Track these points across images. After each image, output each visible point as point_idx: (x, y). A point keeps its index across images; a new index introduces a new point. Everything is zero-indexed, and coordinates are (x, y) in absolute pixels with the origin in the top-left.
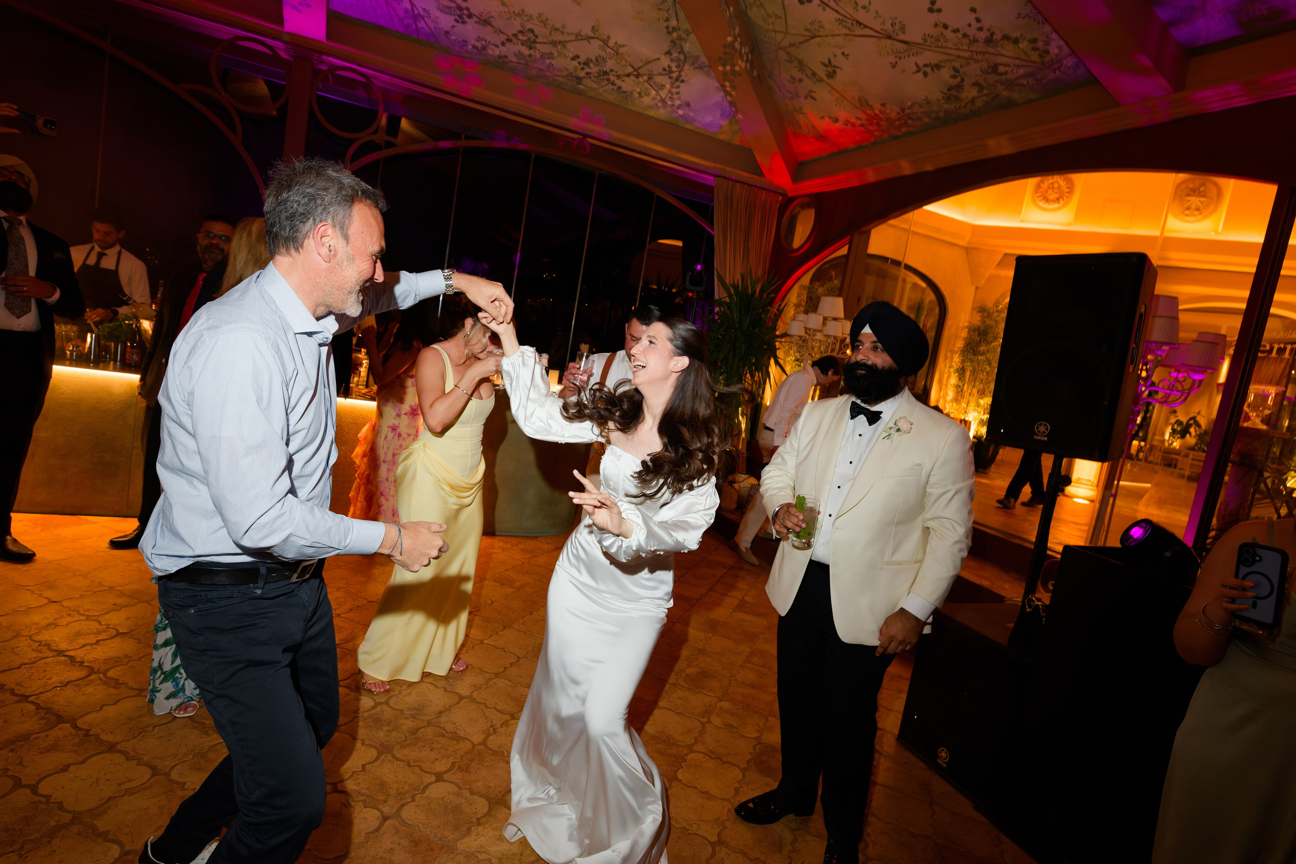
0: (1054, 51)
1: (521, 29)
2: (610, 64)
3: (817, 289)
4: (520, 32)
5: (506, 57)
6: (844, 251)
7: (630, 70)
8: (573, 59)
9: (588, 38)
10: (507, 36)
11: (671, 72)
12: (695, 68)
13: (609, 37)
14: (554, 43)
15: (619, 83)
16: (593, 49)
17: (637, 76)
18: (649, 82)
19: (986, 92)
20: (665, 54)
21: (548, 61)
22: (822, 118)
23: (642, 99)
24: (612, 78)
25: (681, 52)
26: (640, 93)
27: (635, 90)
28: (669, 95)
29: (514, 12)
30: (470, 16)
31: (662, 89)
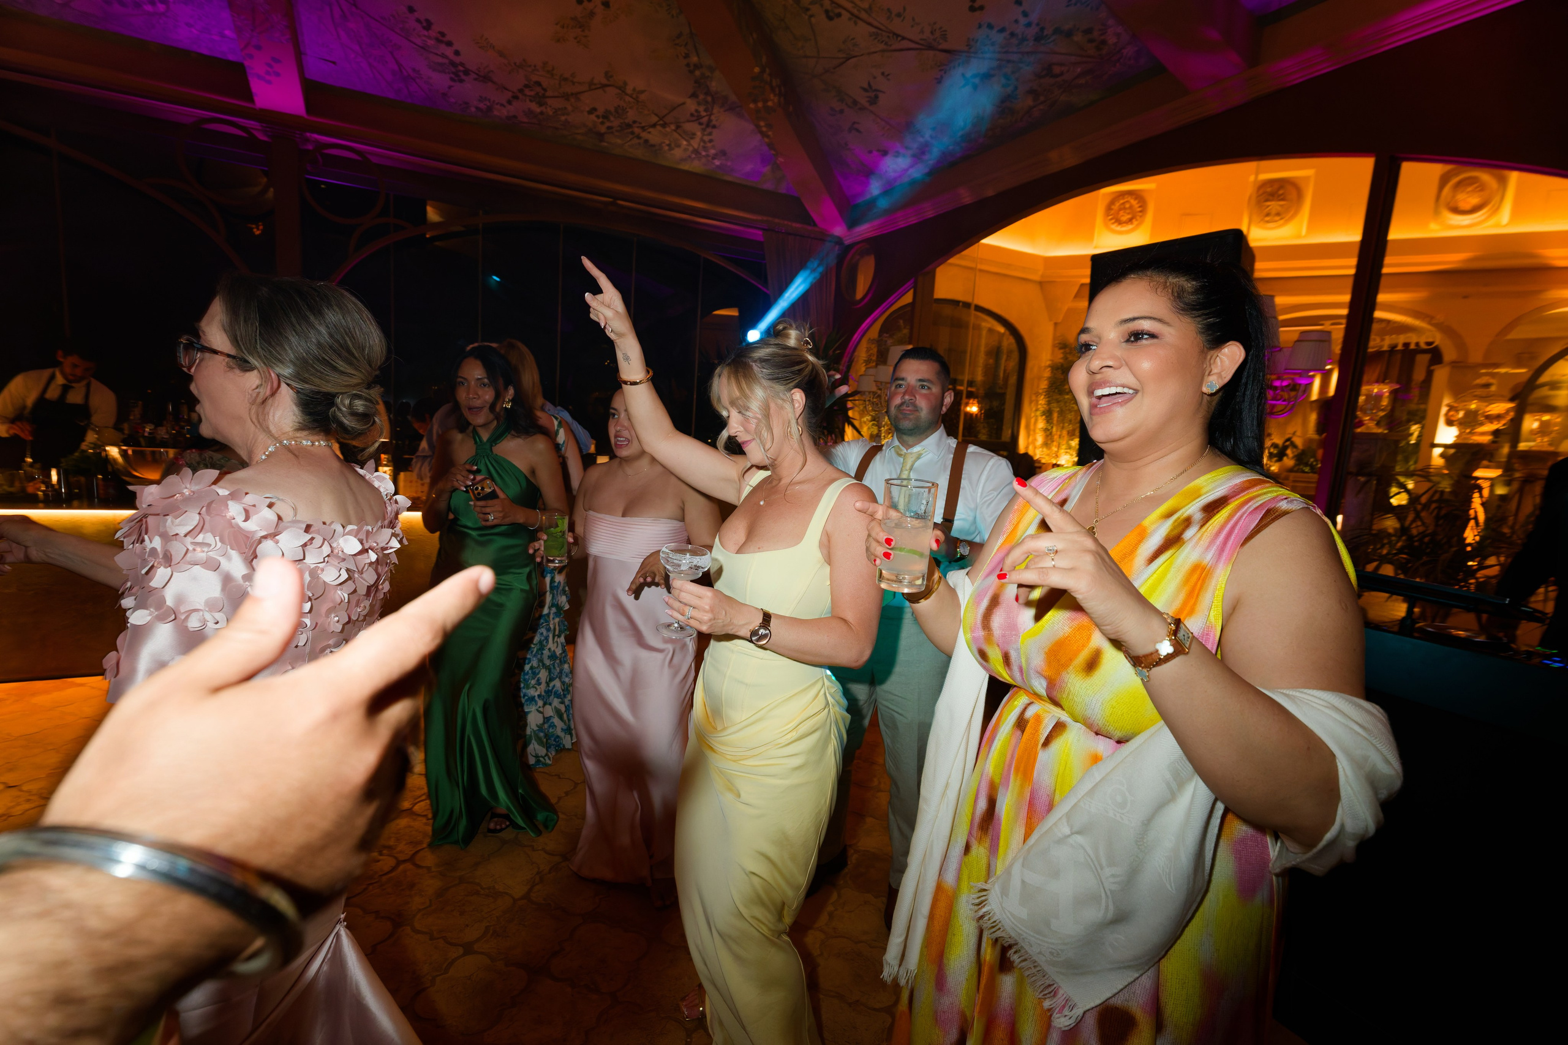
0: (1112, 40)
1: (527, 83)
2: (631, 115)
3: (886, 341)
4: (526, 86)
5: (515, 117)
6: (908, 298)
7: (655, 119)
8: (590, 112)
9: (604, 86)
10: (513, 92)
11: (699, 117)
12: (725, 111)
13: (625, 84)
14: (566, 97)
15: (644, 135)
17: (664, 125)
18: (678, 131)
19: (1042, 98)
20: (690, 97)
21: (563, 118)
22: (870, 152)
23: (672, 152)
24: (637, 130)
25: (708, 93)
26: (669, 145)
27: (664, 143)
28: (702, 144)
29: (515, 64)
30: (467, 72)
31: (692, 138)
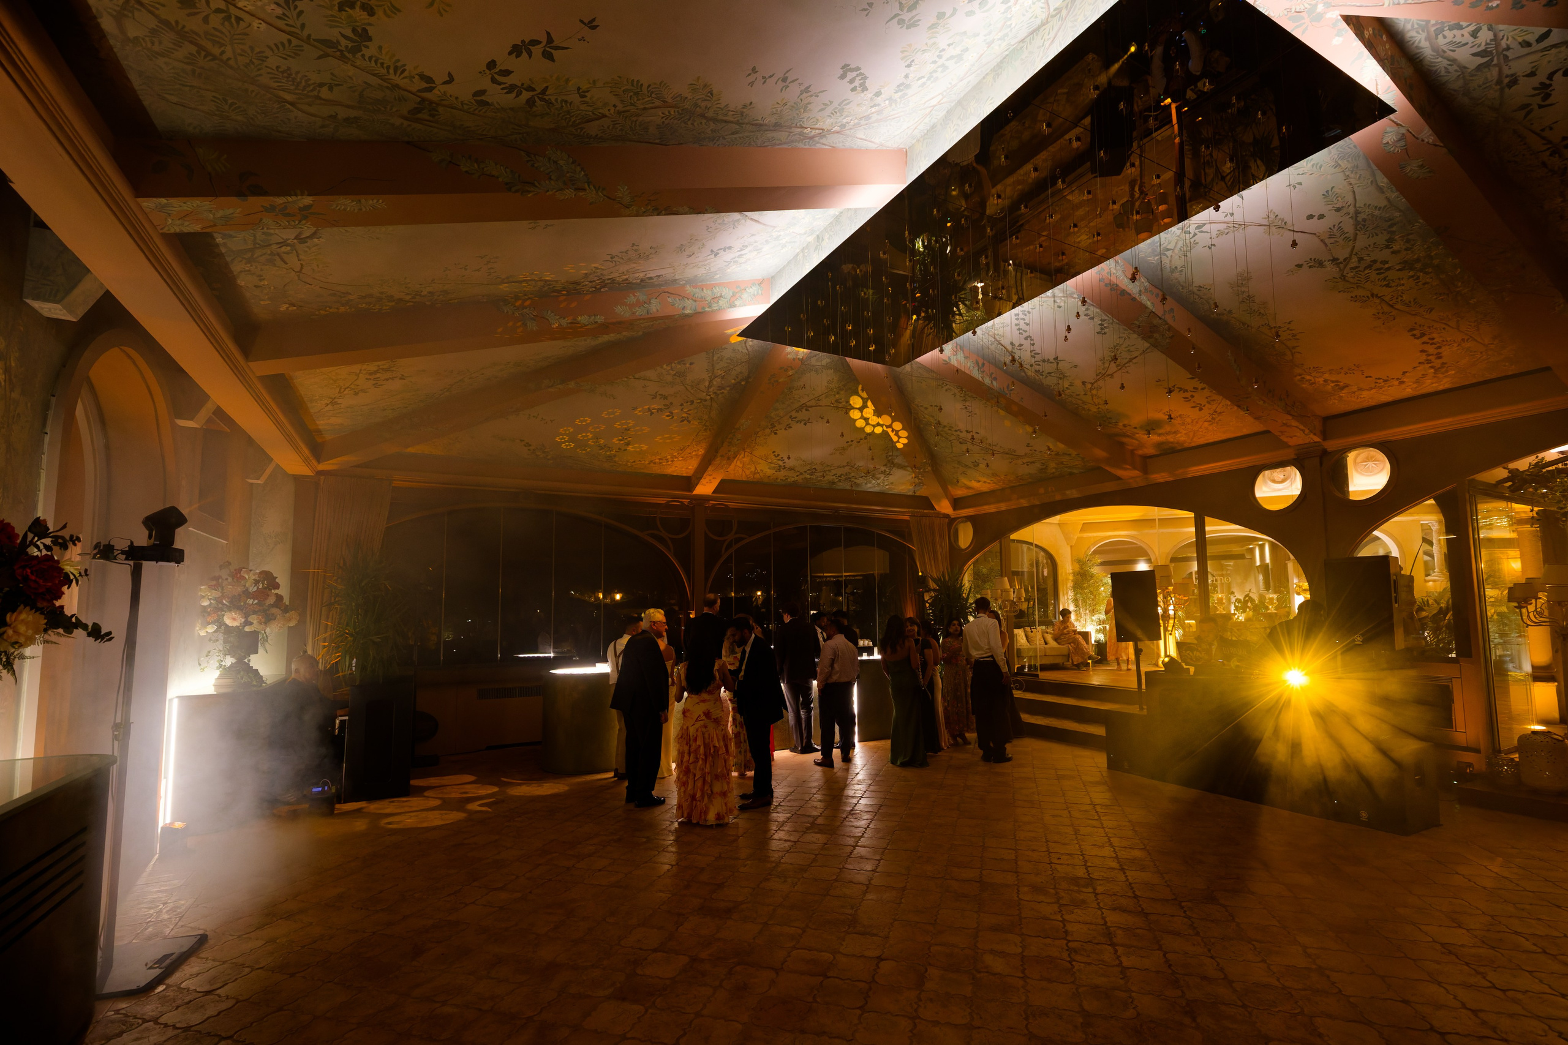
2: (853, 474)
7: (863, 476)
8: (834, 476)
9: (844, 467)
10: (800, 473)
11: (885, 471)
12: (901, 471)
14: (825, 472)
15: (856, 481)
16: (847, 469)
17: (866, 477)
18: (872, 478)
20: (883, 465)
21: (820, 480)
24: (852, 480)
25: (893, 463)
26: (866, 483)
28: (883, 481)
30: (785, 469)
31: (878, 480)
